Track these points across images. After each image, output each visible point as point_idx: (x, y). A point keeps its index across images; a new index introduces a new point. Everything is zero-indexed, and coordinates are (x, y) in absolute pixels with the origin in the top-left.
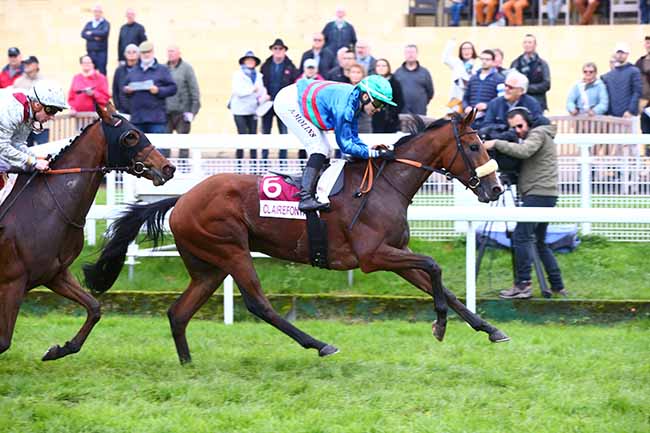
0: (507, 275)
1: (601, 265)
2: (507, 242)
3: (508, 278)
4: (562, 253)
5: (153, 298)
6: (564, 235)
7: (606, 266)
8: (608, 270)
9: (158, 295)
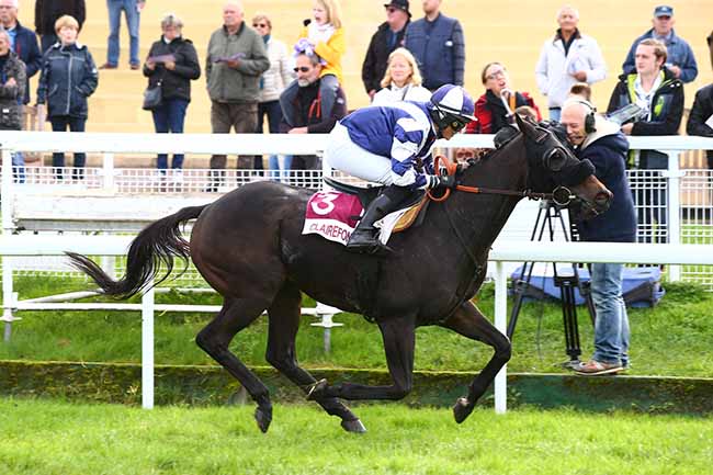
0: (556, 340)
1: (694, 327)
2: (556, 292)
3: (554, 344)
4: (637, 309)
5: (39, 370)
6: (640, 283)
7: (702, 329)
8: (704, 334)
9: (45, 366)
